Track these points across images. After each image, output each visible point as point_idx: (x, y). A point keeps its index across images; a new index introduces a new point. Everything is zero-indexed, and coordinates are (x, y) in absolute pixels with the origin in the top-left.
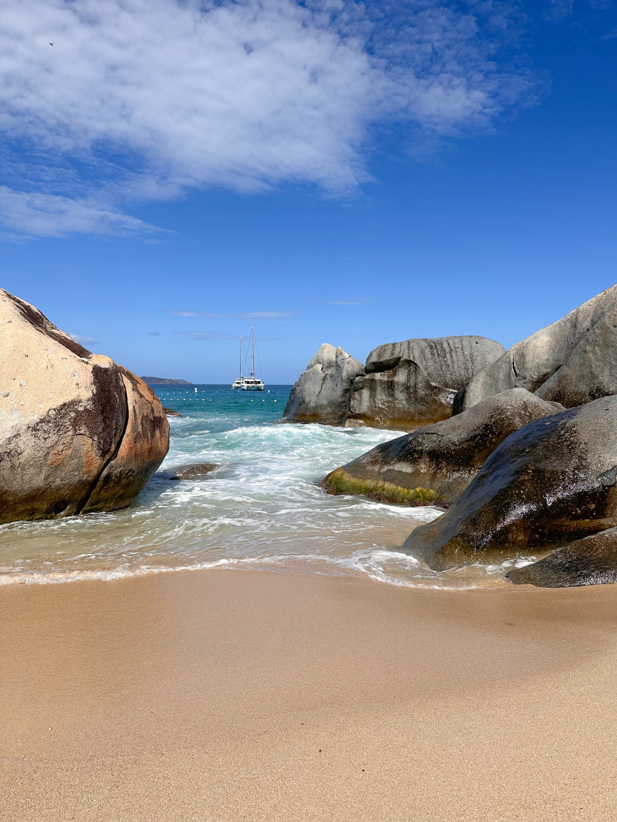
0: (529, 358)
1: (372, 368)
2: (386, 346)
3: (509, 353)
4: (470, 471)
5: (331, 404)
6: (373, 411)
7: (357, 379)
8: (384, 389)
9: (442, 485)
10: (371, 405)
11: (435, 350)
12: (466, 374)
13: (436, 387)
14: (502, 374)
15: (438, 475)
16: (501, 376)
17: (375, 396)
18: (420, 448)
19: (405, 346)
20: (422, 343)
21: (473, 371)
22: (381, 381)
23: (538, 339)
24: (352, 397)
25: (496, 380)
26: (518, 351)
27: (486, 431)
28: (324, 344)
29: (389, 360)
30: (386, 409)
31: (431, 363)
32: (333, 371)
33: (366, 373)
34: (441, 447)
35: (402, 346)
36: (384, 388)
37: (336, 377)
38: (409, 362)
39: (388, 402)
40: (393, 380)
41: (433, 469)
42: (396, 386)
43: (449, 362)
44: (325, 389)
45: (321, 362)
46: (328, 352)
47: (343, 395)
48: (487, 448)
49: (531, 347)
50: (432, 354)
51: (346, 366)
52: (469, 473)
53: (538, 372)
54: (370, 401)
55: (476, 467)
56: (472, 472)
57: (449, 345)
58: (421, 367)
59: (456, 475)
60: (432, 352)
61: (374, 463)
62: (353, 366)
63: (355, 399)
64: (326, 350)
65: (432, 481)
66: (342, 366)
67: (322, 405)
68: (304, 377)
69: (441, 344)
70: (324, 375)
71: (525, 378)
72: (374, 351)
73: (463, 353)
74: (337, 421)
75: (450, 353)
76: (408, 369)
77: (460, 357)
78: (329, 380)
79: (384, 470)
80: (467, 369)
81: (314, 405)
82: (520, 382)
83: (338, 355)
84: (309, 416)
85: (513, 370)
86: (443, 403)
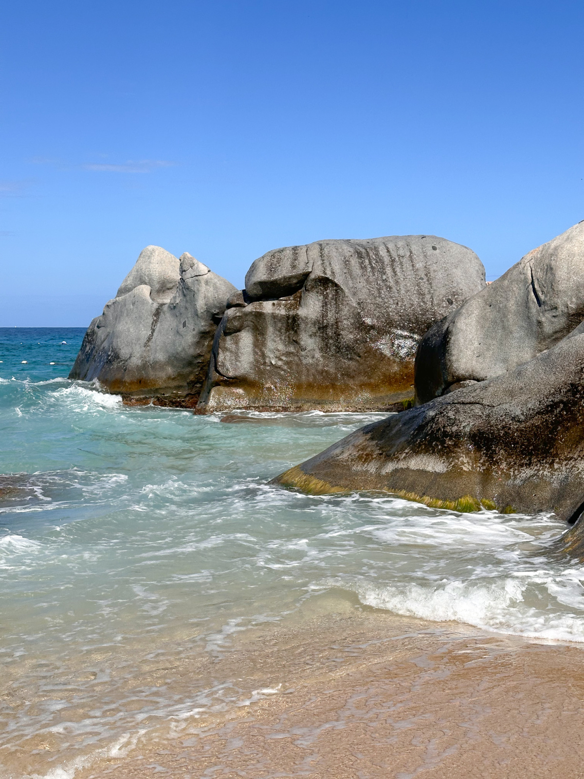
0: (561, 273)
1: (258, 291)
2: (281, 251)
3: (523, 265)
4: (552, 464)
5: (173, 359)
6: (261, 373)
7: (230, 312)
8: (280, 331)
9: (503, 491)
10: (257, 361)
11: (367, 261)
12: (422, 304)
13: (373, 327)
14: (512, 302)
15: (494, 474)
16: (512, 305)
17: (264, 344)
18: (455, 428)
19: (315, 253)
20: (345, 247)
21: (432, 297)
22: (274, 316)
23: (574, 241)
24: (221, 344)
25: (503, 312)
26: (539, 262)
27: (574, 395)
28: (151, 247)
29: (290, 278)
30: (285, 367)
31: (361, 284)
32: (175, 298)
33: (245, 301)
34: (491, 426)
35: (310, 253)
36: (281, 329)
37: (183, 310)
38: (325, 282)
39: (288, 354)
40: (297, 315)
41: (483, 465)
42: (302, 326)
43: (391, 282)
44: (160, 332)
45: (147, 281)
46: (160, 262)
47: (198, 343)
48: (578, 424)
49: (563, 254)
50: (362, 267)
51: (203, 288)
52: (551, 468)
53: (578, 298)
54: (255, 353)
55: (563, 457)
56: (556, 466)
57: (388, 251)
58: (346, 291)
59: (527, 472)
60: (362, 263)
61: (366, 458)
62: (216, 288)
63: (226, 349)
64: (155, 259)
65: (484, 487)
66: (195, 289)
67: (155, 363)
68: (115, 312)
69: (376, 249)
70: (155, 306)
71: (556, 308)
72: (259, 260)
73: (413, 265)
74: (185, 393)
75: (392, 265)
76: (322, 294)
77: (409, 273)
78: (168, 315)
79: (387, 471)
80: (421, 294)
81: (139, 362)
82: (547, 315)
83: (185, 267)
84: (131, 383)
85: (533, 294)
86: (385, 356)
